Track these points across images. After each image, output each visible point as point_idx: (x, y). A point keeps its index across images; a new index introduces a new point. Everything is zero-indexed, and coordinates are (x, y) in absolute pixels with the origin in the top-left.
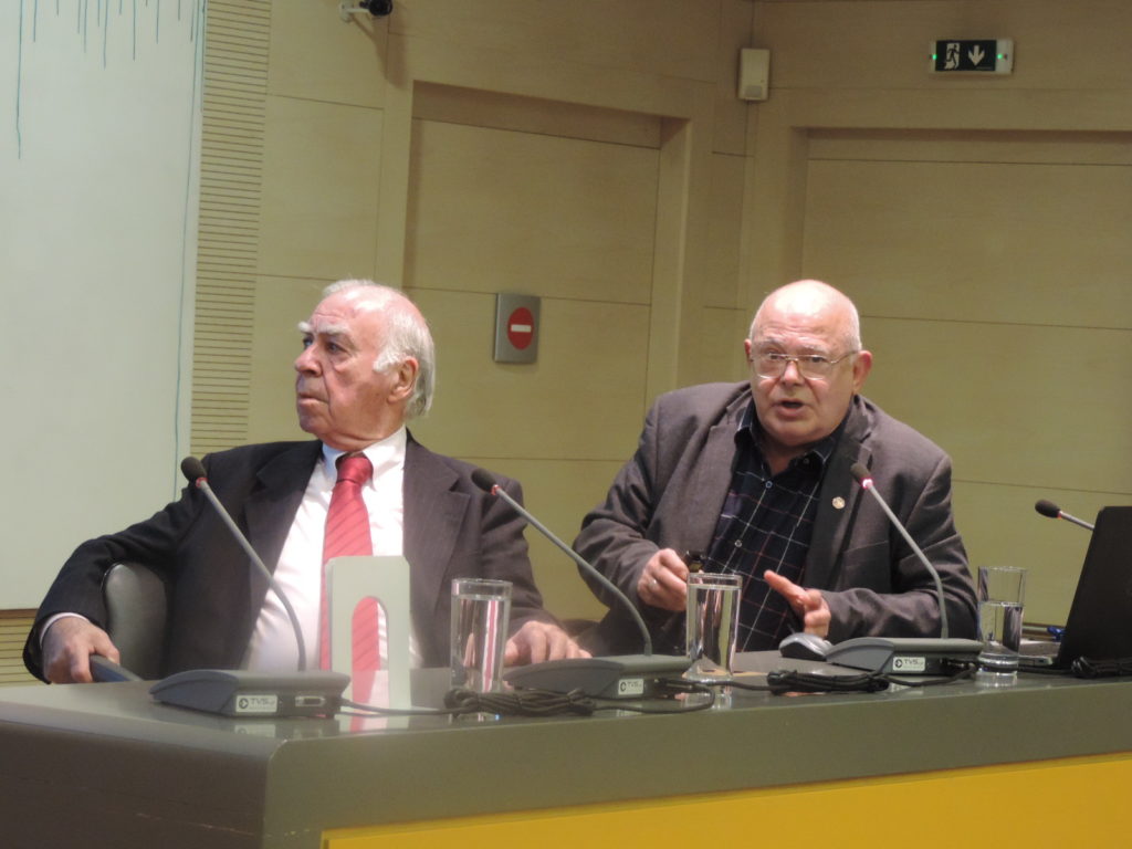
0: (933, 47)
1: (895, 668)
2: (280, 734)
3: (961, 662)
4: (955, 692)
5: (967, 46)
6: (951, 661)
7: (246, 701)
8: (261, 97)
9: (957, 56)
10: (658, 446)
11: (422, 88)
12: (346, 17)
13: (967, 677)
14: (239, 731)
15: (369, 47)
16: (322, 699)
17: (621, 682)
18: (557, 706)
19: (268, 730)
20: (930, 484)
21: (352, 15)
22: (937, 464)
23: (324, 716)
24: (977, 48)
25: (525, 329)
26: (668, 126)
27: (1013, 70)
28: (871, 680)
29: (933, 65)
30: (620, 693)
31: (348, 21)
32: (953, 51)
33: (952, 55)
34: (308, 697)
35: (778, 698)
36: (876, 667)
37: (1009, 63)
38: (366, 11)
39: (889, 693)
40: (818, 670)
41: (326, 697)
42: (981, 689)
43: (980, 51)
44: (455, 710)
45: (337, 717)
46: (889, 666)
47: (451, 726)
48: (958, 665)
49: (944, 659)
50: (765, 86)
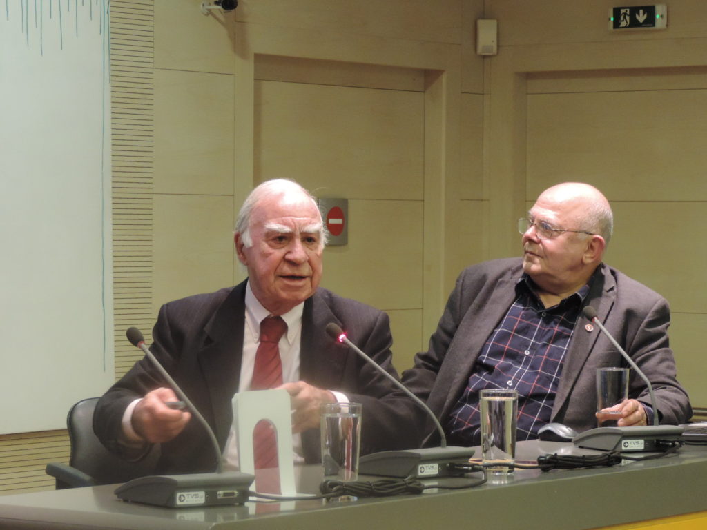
0: (611, 12)
1: (624, 448)
2: (208, 519)
3: (670, 442)
4: (667, 463)
5: (634, 11)
6: (662, 441)
7: (184, 496)
8: (151, 71)
9: (628, 18)
11: (259, 58)
12: (206, 12)
13: (674, 452)
14: (180, 517)
15: (223, 32)
16: (236, 492)
17: (420, 466)
18: (398, 488)
19: (200, 516)
21: (209, 10)
22: (655, 303)
23: (237, 504)
24: (641, 11)
25: (339, 221)
26: (429, 76)
27: (667, 25)
28: (609, 456)
29: (611, 25)
30: (420, 474)
31: (207, 15)
32: (625, 14)
33: (624, 17)
34: (226, 492)
35: (546, 473)
36: (610, 447)
37: (665, 20)
38: (220, 7)
39: (620, 466)
41: (238, 491)
42: (683, 459)
43: (644, 14)
44: (327, 495)
45: (247, 504)
46: (619, 446)
47: (325, 507)
48: (667, 444)
49: (657, 440)
50: (495, 45)
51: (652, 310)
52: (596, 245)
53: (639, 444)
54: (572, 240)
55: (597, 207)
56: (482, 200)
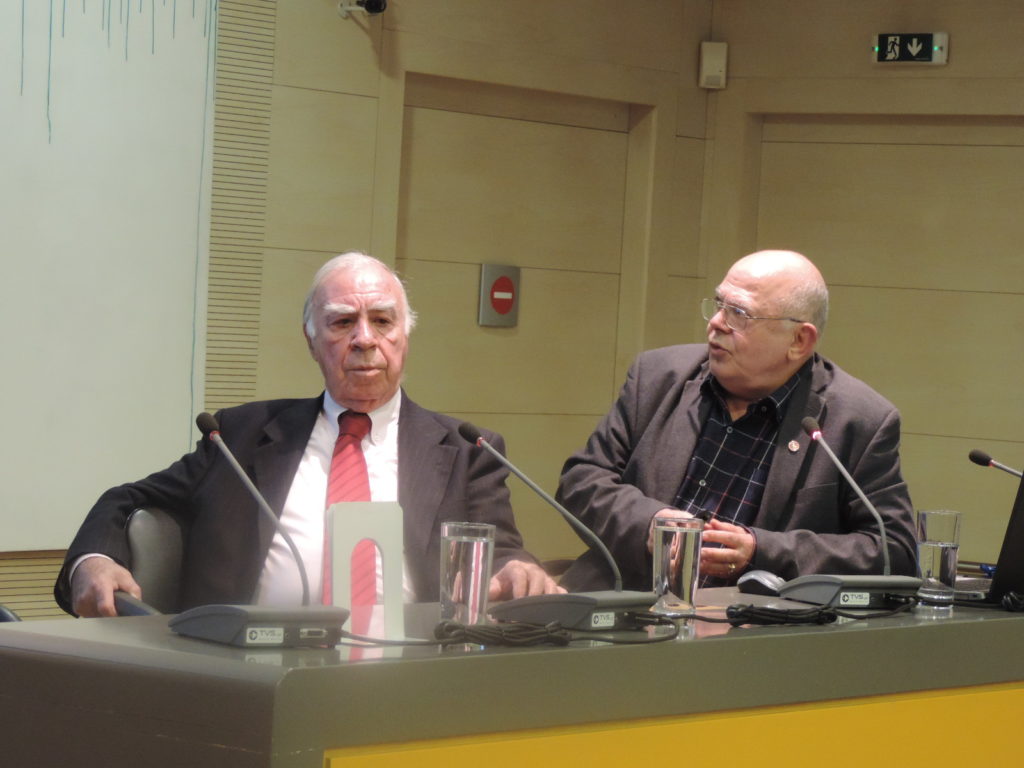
0: (876, 39)
1: (842, 603)
2: (286, 663)
4: (896, 624)
5: (906, 39)
6: (893, 596)
7: (256, 633)
8: (268, 87)
9: (897, 48)
10: (638, 397)
11: (412, 77)
12: (344, 15)
13: (908, 610)
14: (250, 660)
15: (366, 43)
16: (324, 631)
17: (594, 615)
18: (537, 637)
19: (276, 659)
20: (878, 434)
21: (349, 12)
22: (886, 416)
23: (325, 646)
24: (915, 41)
25: (507, 296)
26: (635, 113)
27: (948, 61)
28: (820, 613)
29: (875, 56)
30: (594, 625)
31: (346, 18)
32: (894, 43)
33: (893, 48)
34: (312, 630)
35: (736, 629)
36: (825, 601)
37: (944, 54)
38: (363, 9)
39: (837, 625)
40: (772, 604)
41: (327, 629)
42: (920, 621)
43: (918, 44)
44: (444, 640)
45: (337, 647)
46: (836, 600)
47: (441, 656)
48: (899, 599)
49: (886, 595)
50: (723, 76)
51: (882, 427)
52: (805, 336)
53: (864, 599)
54: (773, 330)
55: (807, 285)
56: (697, 278)
